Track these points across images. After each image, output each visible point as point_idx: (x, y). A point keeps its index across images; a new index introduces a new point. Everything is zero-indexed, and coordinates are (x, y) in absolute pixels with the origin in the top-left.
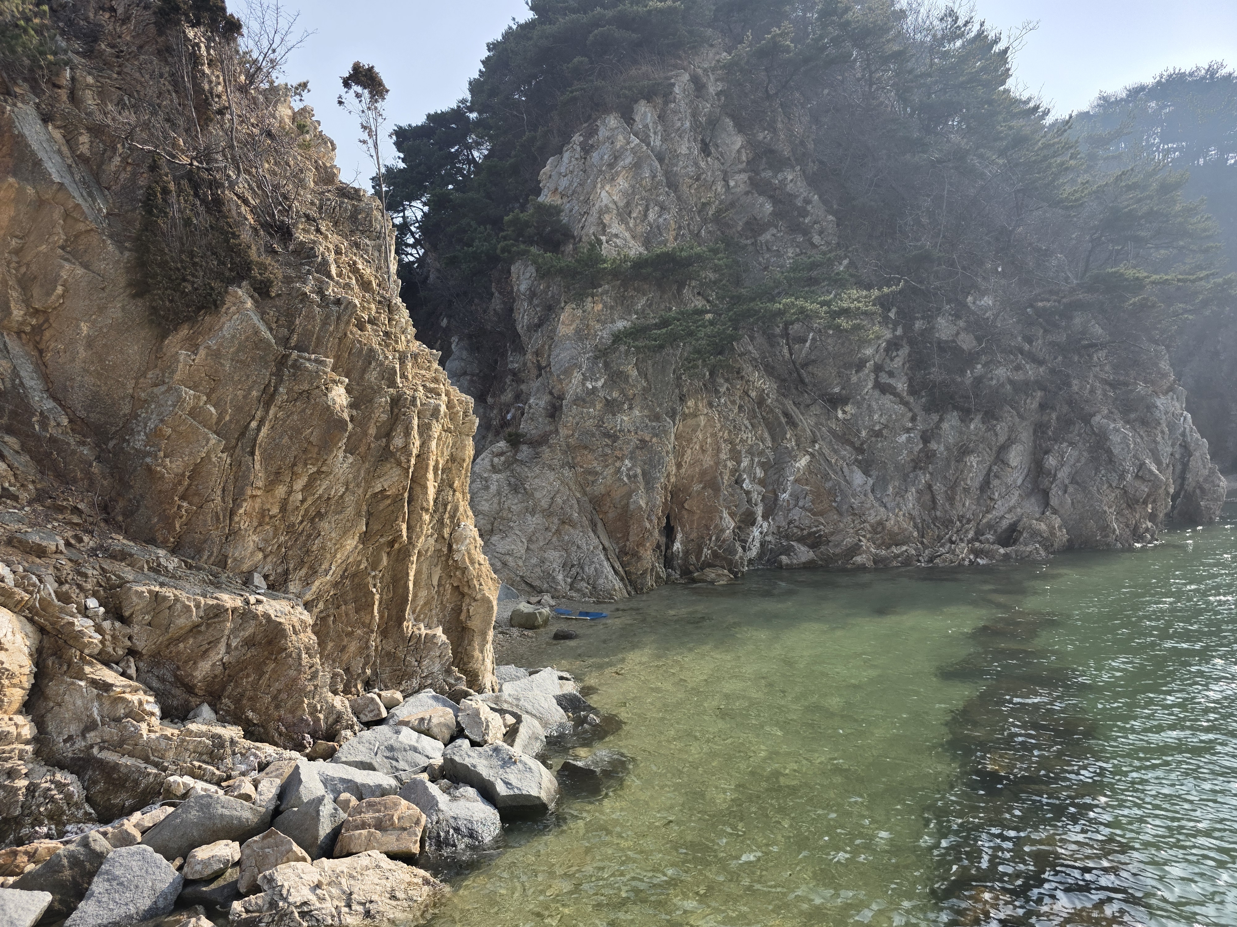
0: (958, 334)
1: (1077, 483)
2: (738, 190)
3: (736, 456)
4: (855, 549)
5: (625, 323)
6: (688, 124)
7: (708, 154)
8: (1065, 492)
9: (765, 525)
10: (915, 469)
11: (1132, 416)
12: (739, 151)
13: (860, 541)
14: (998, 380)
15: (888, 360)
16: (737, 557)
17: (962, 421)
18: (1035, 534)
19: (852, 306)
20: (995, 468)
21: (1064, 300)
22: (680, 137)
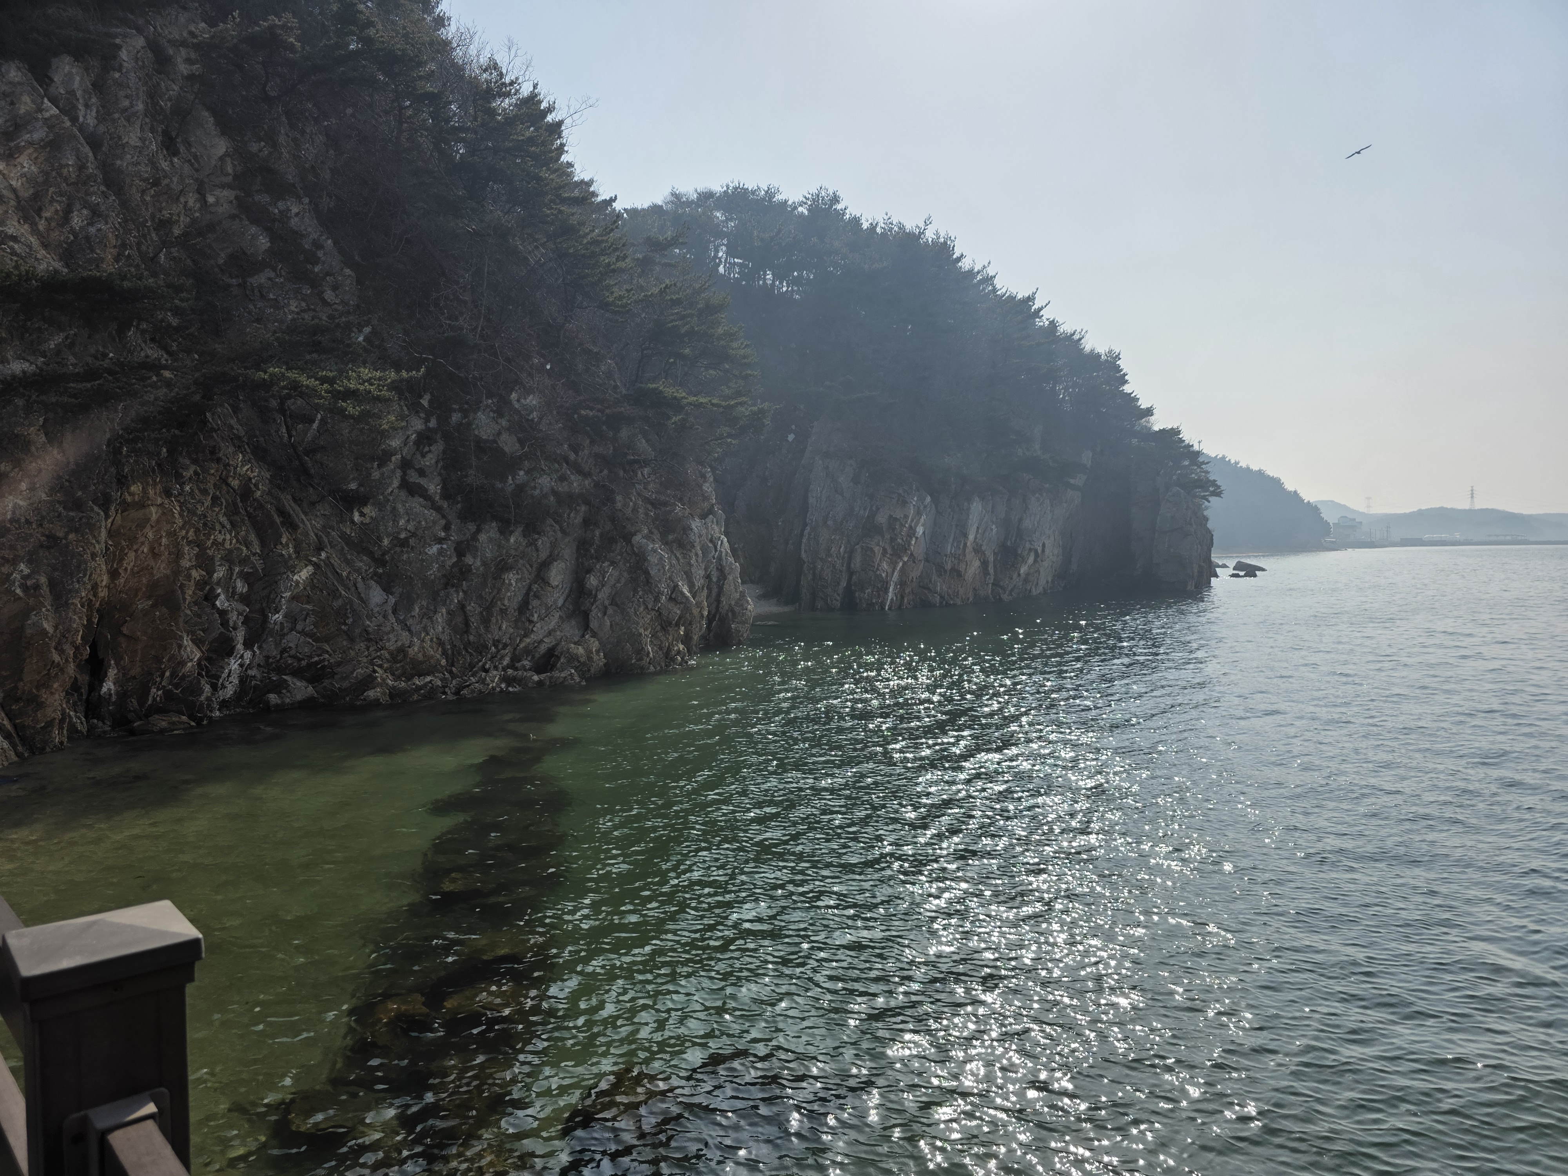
0: (499, 434)
1: (617, 605)
2: (220, 210)
3: (205, 563)
4: (368, 682)
5: (26, 366)
6: (140, 107)
7: (176, 153)
8: (605, 614)
9: (248, 655)
10: (446, 586)
11: (671, 537)
12: (222, 159)
13: (375, 671)
14: (541, 490)
15: (419, 456)
16: (203, 698)
17: (501, 532)
18: (572, 659)
19: (362, 388)
20: (535, 587)
21: (608, 411)
22: (128, 120)
